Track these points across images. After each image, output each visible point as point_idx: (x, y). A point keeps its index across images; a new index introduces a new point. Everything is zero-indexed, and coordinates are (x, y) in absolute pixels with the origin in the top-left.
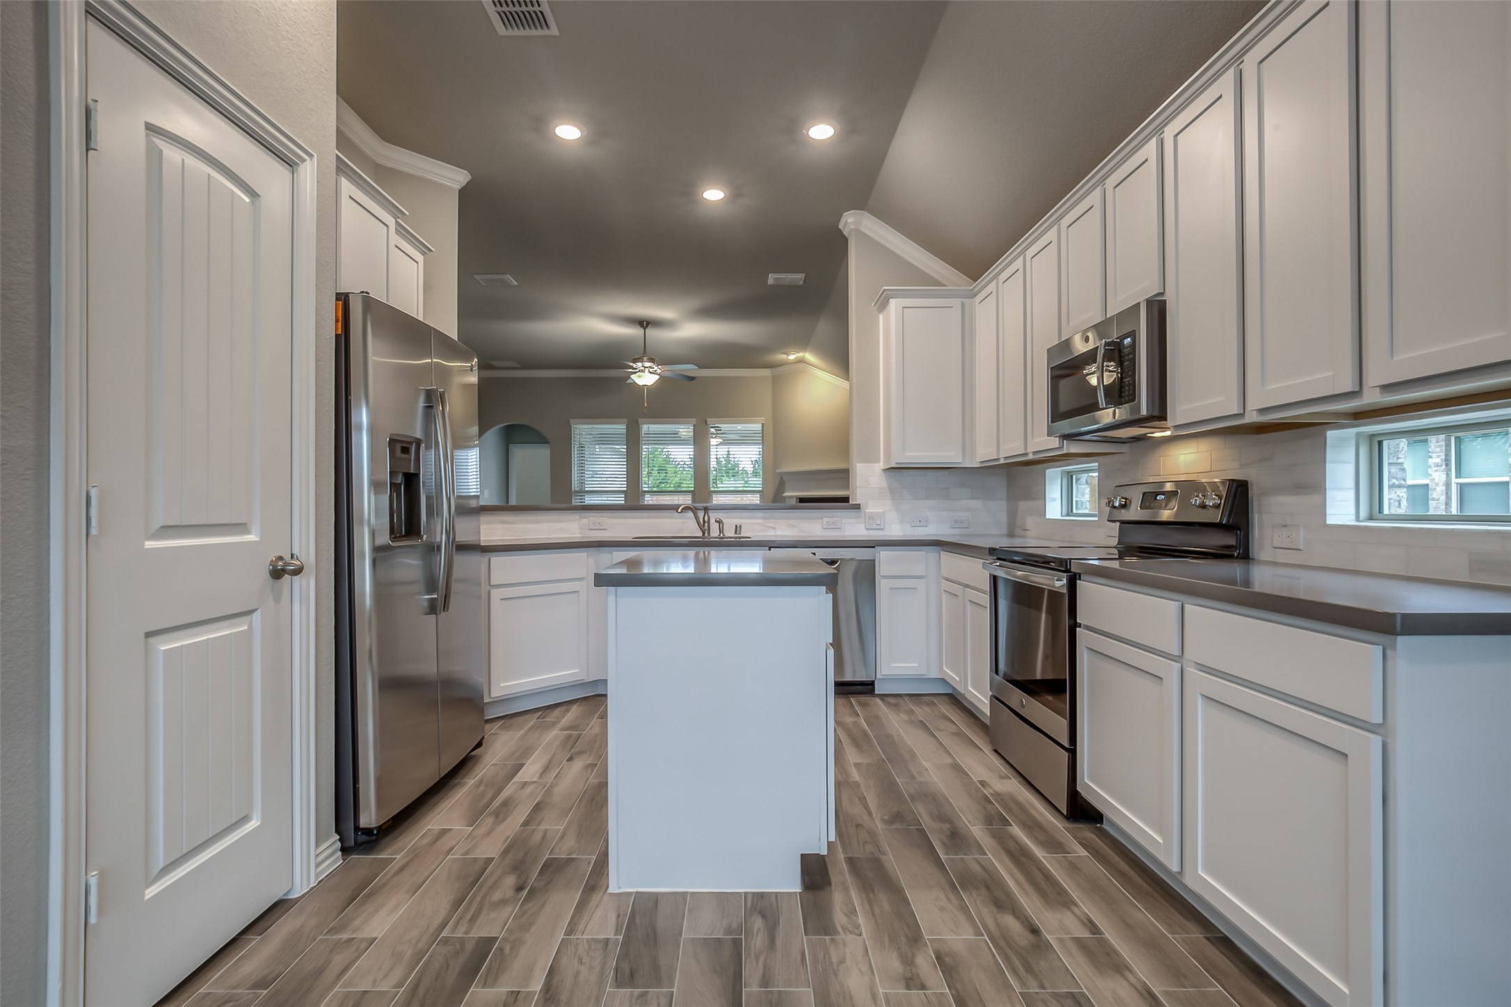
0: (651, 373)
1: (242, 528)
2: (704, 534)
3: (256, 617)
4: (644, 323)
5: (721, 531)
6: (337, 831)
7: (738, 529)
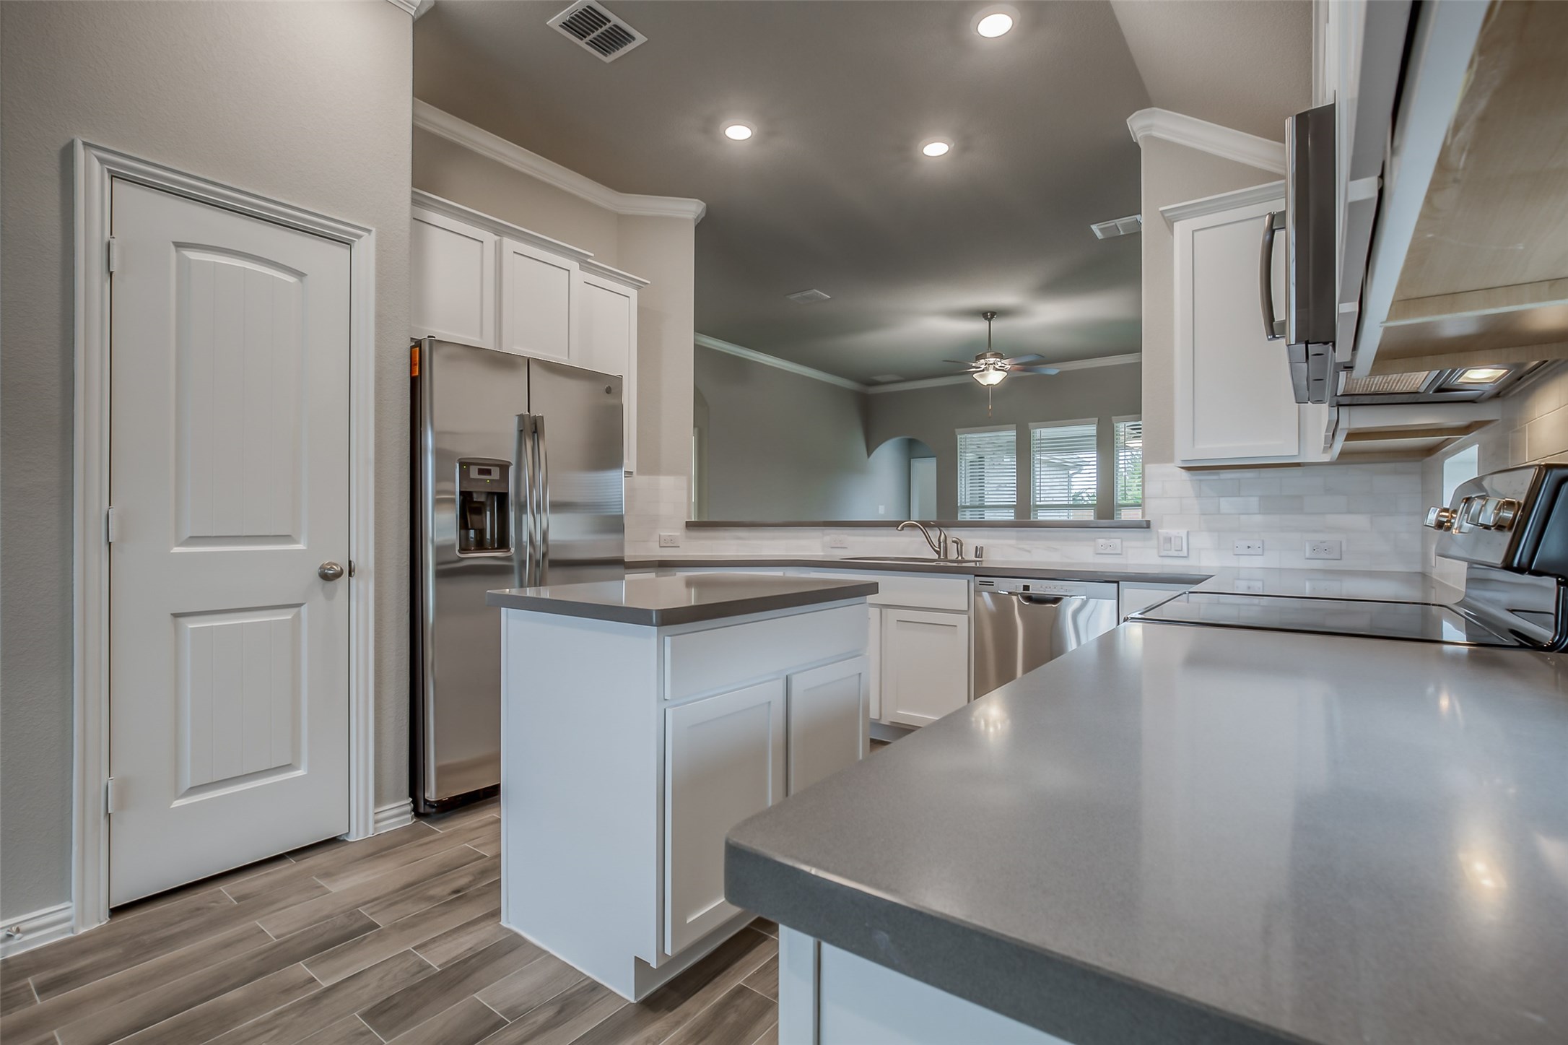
0: (997, 370)
1: (286, 538)
2: (939, 556)
3: (304, 609)
4: (989, 315)
5: (960, 552)
6: (411, 795)
7: (979, 552)
